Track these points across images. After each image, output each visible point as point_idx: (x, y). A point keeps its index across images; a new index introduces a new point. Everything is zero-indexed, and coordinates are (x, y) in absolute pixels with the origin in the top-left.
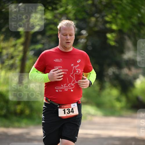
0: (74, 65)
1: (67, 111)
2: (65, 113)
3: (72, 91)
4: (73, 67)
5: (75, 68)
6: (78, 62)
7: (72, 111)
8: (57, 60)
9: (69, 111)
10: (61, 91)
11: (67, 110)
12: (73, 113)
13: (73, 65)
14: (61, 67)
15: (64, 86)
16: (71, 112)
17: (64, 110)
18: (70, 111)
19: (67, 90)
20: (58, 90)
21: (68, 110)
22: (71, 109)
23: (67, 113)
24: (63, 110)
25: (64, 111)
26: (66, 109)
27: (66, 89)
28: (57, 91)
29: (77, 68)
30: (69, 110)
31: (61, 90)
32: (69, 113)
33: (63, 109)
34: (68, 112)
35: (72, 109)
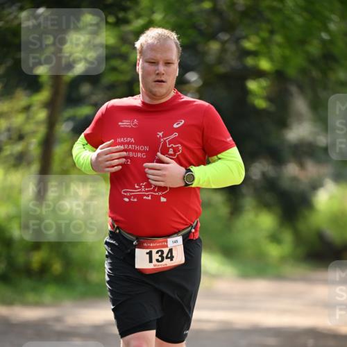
0: (164, 136)
1: (156, 256)
2: (151, 261)
3: (163, 200)
4: (162, 140)
5: (165, 141)
6: (175, 126)
7: (169, 256)
8: (125, 123)
9: (161, 256)
10: (136, 200)
11: (157, 252)
12: (172, 260)
13: (161, 134)
14: (133, 140)
15: (141, 187)
16: (167, 258)
17: (150, 254)
18: (165, 255)
19: (150, 198)
20: (129, 197)
21: (160, 253)
22: (166, 251)
23: (158, 260)
24: (147, 253)
25: (148, 255)
26: (154, 251)
27: (148, 196)
28: (127, 200)
29: (171, 142)
30: (162, 252)
31: (135, 196)
32: (162, 260)
33: (148, 251)
34: (160, 259)
35: (171, 251)
